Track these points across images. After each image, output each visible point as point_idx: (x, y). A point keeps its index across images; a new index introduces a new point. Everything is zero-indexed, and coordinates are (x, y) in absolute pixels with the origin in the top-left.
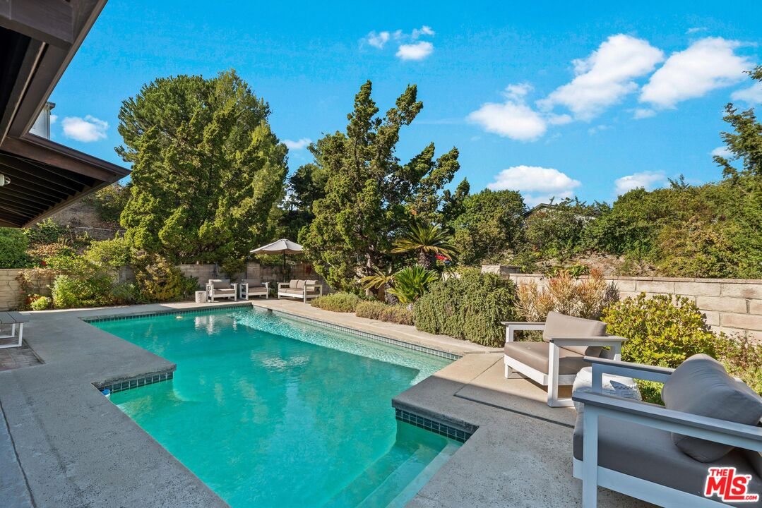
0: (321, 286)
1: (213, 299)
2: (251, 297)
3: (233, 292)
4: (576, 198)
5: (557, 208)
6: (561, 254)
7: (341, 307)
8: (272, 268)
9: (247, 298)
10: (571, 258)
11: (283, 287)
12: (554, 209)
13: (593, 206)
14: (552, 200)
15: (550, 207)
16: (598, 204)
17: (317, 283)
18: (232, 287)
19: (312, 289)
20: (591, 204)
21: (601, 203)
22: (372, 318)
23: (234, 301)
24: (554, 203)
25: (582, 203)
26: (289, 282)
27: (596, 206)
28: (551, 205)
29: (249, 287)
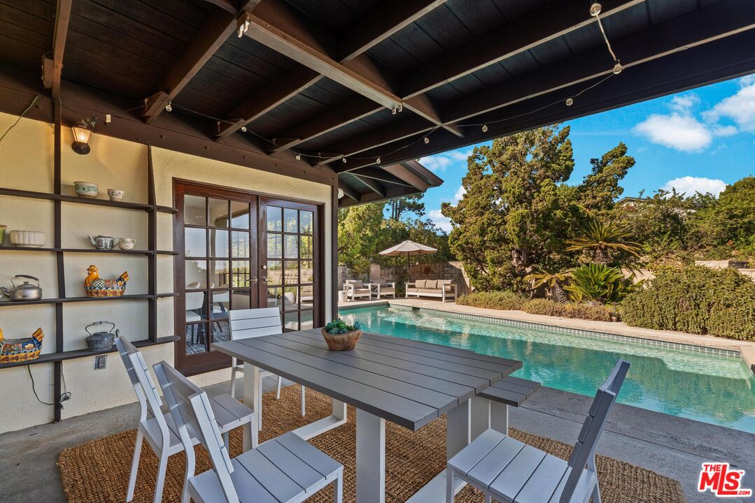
0: (456, 286)
1: (353, 298)
2: (382, 297)
3: (368, 292)
4: (674, 190)
5: (649, 201)
6: (654, 250)
7: (501, 304)
8: (389, 269)
9: (378, 297)
10: (667, 255)
11: (410, 287)
12: (644, 202)
13: (693, 198)
14: (641, 193)
15: (639, 200)
16: (700, 195)
17: (452, 283)
18: (367, 287)
19: (449, 287)
20: (692, 196)
21: (704, 194)
22: (552, 315)
23: (369, 300)
24: (644, 196)
25: (680, 195)
26: (415, 282)
27: (697, 197)
28: (640, 198)
29: (381, 287)
